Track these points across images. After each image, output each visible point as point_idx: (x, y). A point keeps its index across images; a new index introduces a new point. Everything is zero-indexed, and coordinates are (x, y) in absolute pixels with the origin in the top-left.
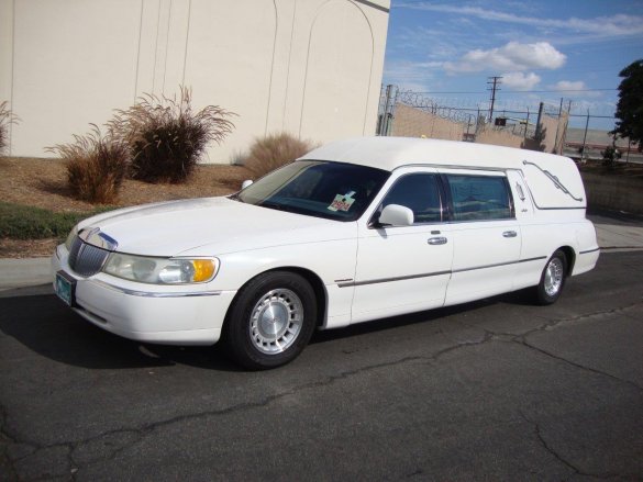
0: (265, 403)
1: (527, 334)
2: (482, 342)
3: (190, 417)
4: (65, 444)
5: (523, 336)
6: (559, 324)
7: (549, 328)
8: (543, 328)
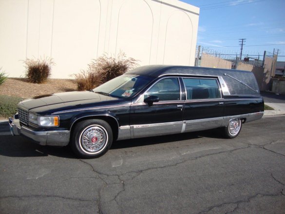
0: (176, 165)
1: (264, 145)
2: (248, 147)
3: (152, 168)
4: (116, 175)
5: (263, 146)
6: (277, 142)
7: (273, 143)
8: (270, 143)
